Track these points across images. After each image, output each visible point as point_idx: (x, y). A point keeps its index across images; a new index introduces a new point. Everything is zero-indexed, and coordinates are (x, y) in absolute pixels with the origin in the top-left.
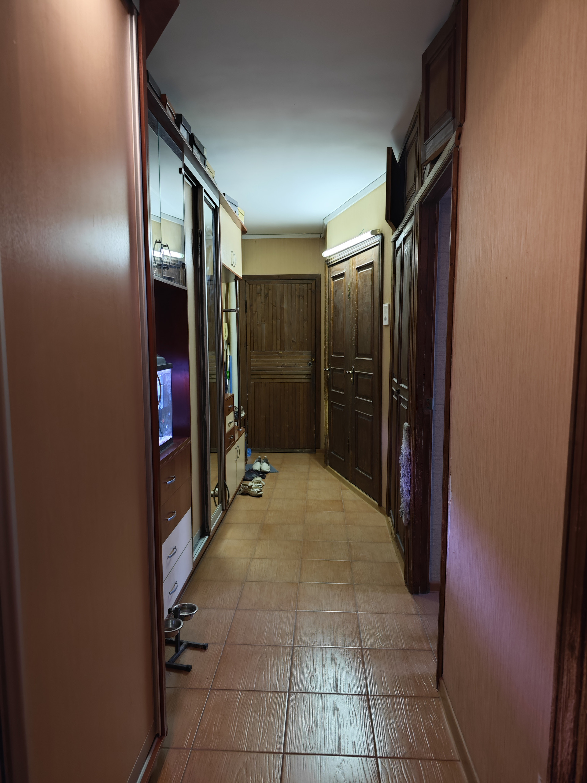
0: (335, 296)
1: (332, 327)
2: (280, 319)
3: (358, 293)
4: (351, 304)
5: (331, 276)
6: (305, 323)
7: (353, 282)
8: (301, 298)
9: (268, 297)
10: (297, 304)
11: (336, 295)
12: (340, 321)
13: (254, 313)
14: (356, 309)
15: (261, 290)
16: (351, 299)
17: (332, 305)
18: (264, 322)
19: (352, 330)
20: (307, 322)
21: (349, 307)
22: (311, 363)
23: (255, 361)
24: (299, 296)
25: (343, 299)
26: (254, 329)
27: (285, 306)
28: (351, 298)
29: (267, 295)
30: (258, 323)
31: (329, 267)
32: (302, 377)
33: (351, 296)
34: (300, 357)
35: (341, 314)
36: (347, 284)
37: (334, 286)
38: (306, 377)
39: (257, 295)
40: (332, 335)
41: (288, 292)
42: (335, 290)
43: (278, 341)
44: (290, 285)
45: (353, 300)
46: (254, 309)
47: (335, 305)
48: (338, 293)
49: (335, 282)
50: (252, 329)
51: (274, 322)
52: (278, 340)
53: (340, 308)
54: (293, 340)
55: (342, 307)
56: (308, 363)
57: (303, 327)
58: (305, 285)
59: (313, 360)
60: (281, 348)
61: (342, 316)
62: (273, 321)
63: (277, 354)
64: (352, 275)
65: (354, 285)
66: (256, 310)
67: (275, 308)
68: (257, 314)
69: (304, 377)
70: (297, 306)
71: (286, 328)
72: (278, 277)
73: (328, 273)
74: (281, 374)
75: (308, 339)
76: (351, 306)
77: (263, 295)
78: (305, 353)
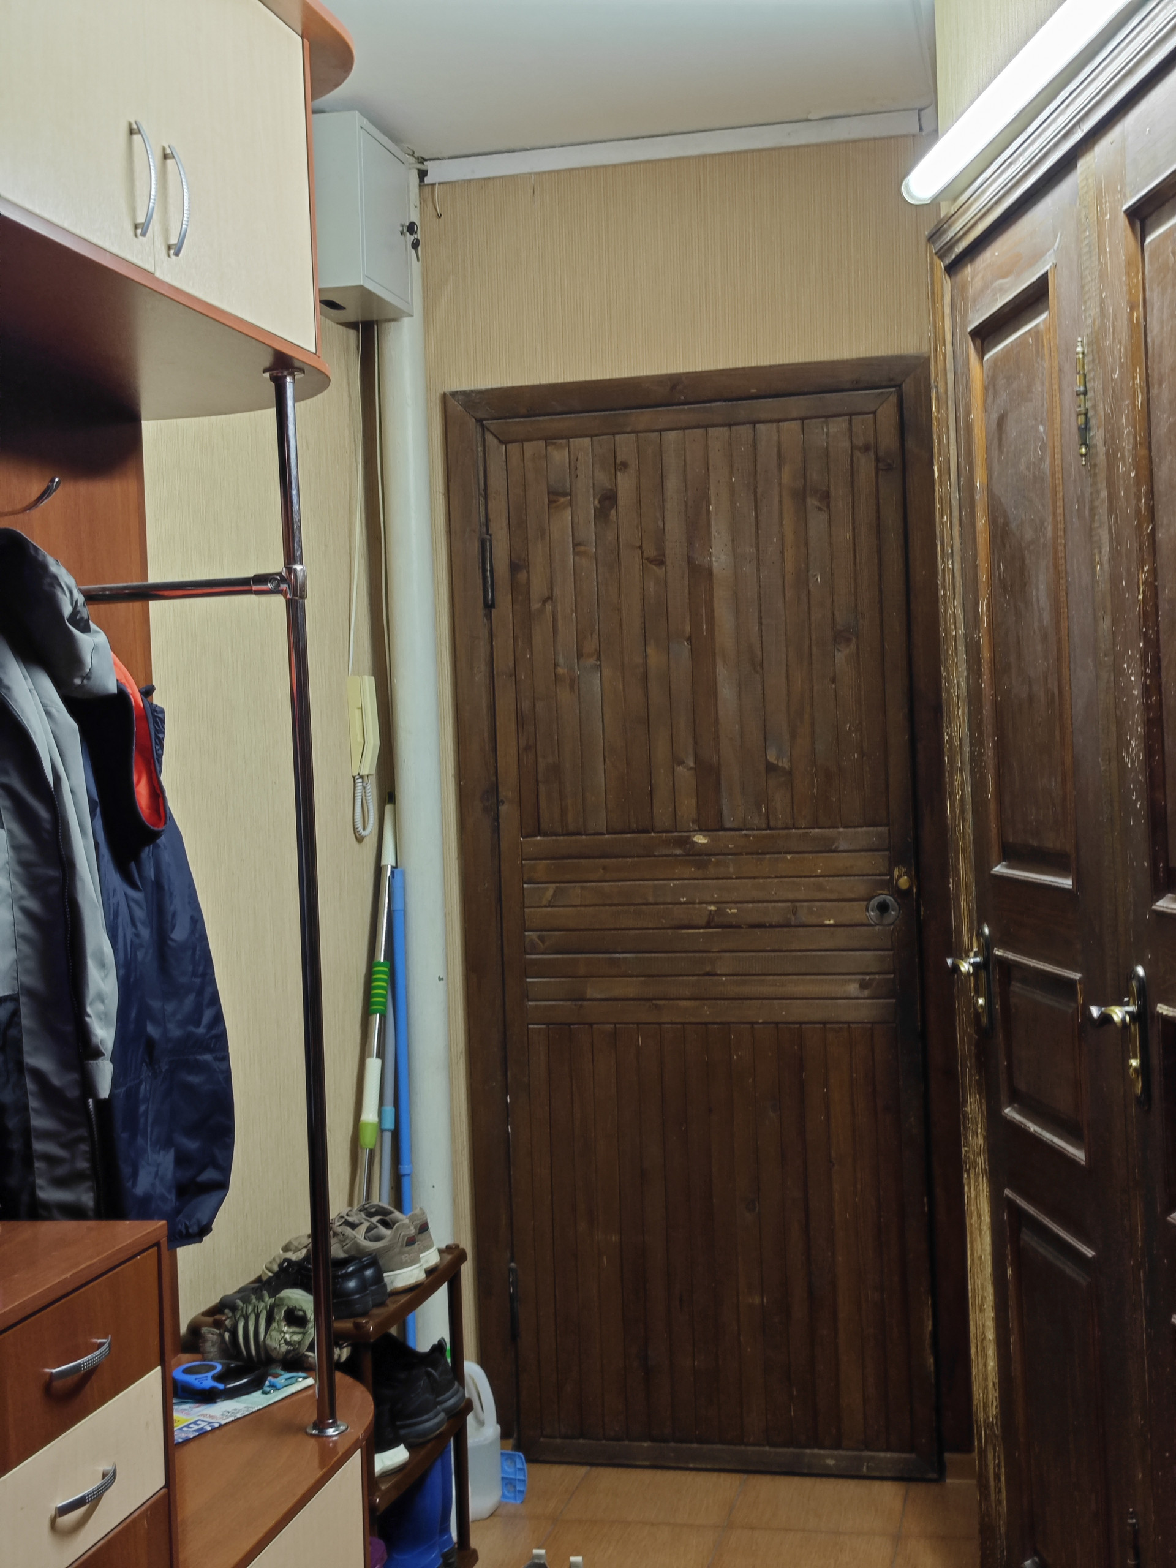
0: (995, 453)
1: (985, 668)
2: (689, 639)
3: (1148, 401)
4: (1104, 494)
5: (965, 326)
6: (841, 655)
7: (1109, 323)
8: (812, 502)
9: (613, 512)
10: (789, 537)
11: (1000, 446)
12: (1036, 625)
13: (535, 606)
14: (1139, 527)
15: (573, 468)
16: (1101, 458)
17: (981, 521)
18: (592, 661)
19: (1116, 682)
20: (853, 646)
21: (1092, 520)
22: (890, 899)
23: (550, 893)
24: (800, 496)
25: (1046, 465)
26: (540, 705)
27: (720, 559)
28: (1101, 450)
29: (608, 500)
30: (560, 670)
31: (956, 274)
32: (839, 991)
33: (1097, 435)
34: (821, 863)
35: (1042, 577)
36: (1070, 348)
37: (986, 389)
38: (863, 985)
39: (550, 502)
40: (988, 727)
41: (731, 474)
42: (995, 416)
43: (680, 769)
44: (744, 431)
45: (1112, 460)
46: (538, 587)
47: (1001, 521)
48: (1012, 430)
49: (996, 360)
50: (526, 705)
51: (655, 658)
52: (681, 763)
53: (1029, 534)
54: (772, 758)
55: (1042, 522)
56: (874, 902)
57: (834, 680)
58: (838, 426)
59: (904, 882)
60: (698, 813)
61: (1042, 587)
62: (650, 651)
63: (678, 852)
64: (1102, 276)
65: (1117, 349)
66: (546, 594)
67: (659, 571)
68: (554, 614)
69: (853, 989)
70: (789, 553)
71: (727, 692)
72: (674, 387)
73: (948, 310)
74: (708, 968)
75: (862, 754)
76: (1103, 509)
77: (587, 504)
78: (846, 837)
